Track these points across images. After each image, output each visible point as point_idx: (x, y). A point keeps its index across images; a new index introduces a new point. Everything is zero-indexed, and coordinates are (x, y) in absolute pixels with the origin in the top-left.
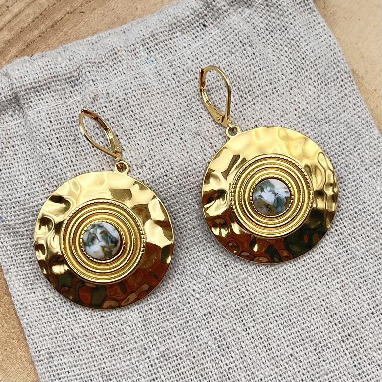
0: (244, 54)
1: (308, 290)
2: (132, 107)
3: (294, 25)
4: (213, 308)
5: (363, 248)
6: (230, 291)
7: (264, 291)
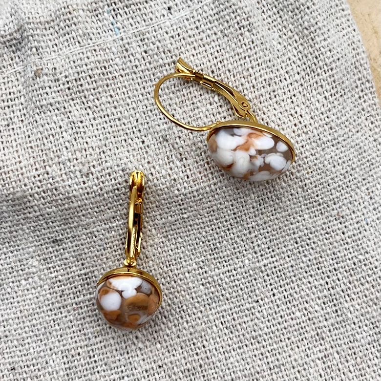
0: (240, 41)
1: (281, 356)
2: (86, 92)
3: (311, 10)
4: (157, 364)
5: (357, 310)
6: (183, 344)
7: (224, 349)
